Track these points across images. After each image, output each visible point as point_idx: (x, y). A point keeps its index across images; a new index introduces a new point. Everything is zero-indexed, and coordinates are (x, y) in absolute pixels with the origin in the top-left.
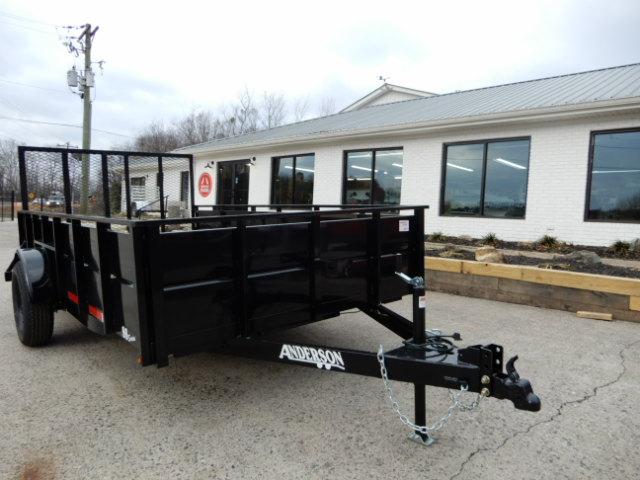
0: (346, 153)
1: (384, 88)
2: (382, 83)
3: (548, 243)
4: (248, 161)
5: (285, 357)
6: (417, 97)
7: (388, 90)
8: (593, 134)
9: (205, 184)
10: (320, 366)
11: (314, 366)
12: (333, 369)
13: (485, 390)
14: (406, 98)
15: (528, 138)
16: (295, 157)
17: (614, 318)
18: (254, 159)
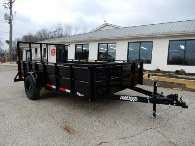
0: (99, 44)
1: (106, 24)
2: (105, 23)
3: (158, 70)
4: (68, 45)
5: (122, 99)
6: (117, 28)
7: (106, 25)
8: (170, 41)
9: (53, 52)
10: (131, 101)
11: (130, 101)
12: (135, 101)
13: (175, 104)
14: (114, 28)
15: (152, 42)
16: (83, 45)
17: (183, 90)
18: (70, 45)
